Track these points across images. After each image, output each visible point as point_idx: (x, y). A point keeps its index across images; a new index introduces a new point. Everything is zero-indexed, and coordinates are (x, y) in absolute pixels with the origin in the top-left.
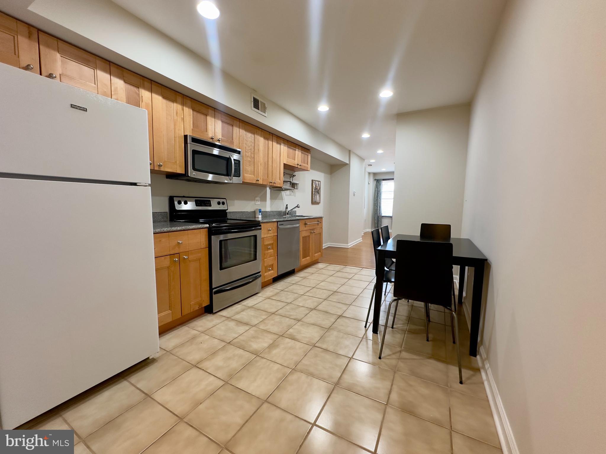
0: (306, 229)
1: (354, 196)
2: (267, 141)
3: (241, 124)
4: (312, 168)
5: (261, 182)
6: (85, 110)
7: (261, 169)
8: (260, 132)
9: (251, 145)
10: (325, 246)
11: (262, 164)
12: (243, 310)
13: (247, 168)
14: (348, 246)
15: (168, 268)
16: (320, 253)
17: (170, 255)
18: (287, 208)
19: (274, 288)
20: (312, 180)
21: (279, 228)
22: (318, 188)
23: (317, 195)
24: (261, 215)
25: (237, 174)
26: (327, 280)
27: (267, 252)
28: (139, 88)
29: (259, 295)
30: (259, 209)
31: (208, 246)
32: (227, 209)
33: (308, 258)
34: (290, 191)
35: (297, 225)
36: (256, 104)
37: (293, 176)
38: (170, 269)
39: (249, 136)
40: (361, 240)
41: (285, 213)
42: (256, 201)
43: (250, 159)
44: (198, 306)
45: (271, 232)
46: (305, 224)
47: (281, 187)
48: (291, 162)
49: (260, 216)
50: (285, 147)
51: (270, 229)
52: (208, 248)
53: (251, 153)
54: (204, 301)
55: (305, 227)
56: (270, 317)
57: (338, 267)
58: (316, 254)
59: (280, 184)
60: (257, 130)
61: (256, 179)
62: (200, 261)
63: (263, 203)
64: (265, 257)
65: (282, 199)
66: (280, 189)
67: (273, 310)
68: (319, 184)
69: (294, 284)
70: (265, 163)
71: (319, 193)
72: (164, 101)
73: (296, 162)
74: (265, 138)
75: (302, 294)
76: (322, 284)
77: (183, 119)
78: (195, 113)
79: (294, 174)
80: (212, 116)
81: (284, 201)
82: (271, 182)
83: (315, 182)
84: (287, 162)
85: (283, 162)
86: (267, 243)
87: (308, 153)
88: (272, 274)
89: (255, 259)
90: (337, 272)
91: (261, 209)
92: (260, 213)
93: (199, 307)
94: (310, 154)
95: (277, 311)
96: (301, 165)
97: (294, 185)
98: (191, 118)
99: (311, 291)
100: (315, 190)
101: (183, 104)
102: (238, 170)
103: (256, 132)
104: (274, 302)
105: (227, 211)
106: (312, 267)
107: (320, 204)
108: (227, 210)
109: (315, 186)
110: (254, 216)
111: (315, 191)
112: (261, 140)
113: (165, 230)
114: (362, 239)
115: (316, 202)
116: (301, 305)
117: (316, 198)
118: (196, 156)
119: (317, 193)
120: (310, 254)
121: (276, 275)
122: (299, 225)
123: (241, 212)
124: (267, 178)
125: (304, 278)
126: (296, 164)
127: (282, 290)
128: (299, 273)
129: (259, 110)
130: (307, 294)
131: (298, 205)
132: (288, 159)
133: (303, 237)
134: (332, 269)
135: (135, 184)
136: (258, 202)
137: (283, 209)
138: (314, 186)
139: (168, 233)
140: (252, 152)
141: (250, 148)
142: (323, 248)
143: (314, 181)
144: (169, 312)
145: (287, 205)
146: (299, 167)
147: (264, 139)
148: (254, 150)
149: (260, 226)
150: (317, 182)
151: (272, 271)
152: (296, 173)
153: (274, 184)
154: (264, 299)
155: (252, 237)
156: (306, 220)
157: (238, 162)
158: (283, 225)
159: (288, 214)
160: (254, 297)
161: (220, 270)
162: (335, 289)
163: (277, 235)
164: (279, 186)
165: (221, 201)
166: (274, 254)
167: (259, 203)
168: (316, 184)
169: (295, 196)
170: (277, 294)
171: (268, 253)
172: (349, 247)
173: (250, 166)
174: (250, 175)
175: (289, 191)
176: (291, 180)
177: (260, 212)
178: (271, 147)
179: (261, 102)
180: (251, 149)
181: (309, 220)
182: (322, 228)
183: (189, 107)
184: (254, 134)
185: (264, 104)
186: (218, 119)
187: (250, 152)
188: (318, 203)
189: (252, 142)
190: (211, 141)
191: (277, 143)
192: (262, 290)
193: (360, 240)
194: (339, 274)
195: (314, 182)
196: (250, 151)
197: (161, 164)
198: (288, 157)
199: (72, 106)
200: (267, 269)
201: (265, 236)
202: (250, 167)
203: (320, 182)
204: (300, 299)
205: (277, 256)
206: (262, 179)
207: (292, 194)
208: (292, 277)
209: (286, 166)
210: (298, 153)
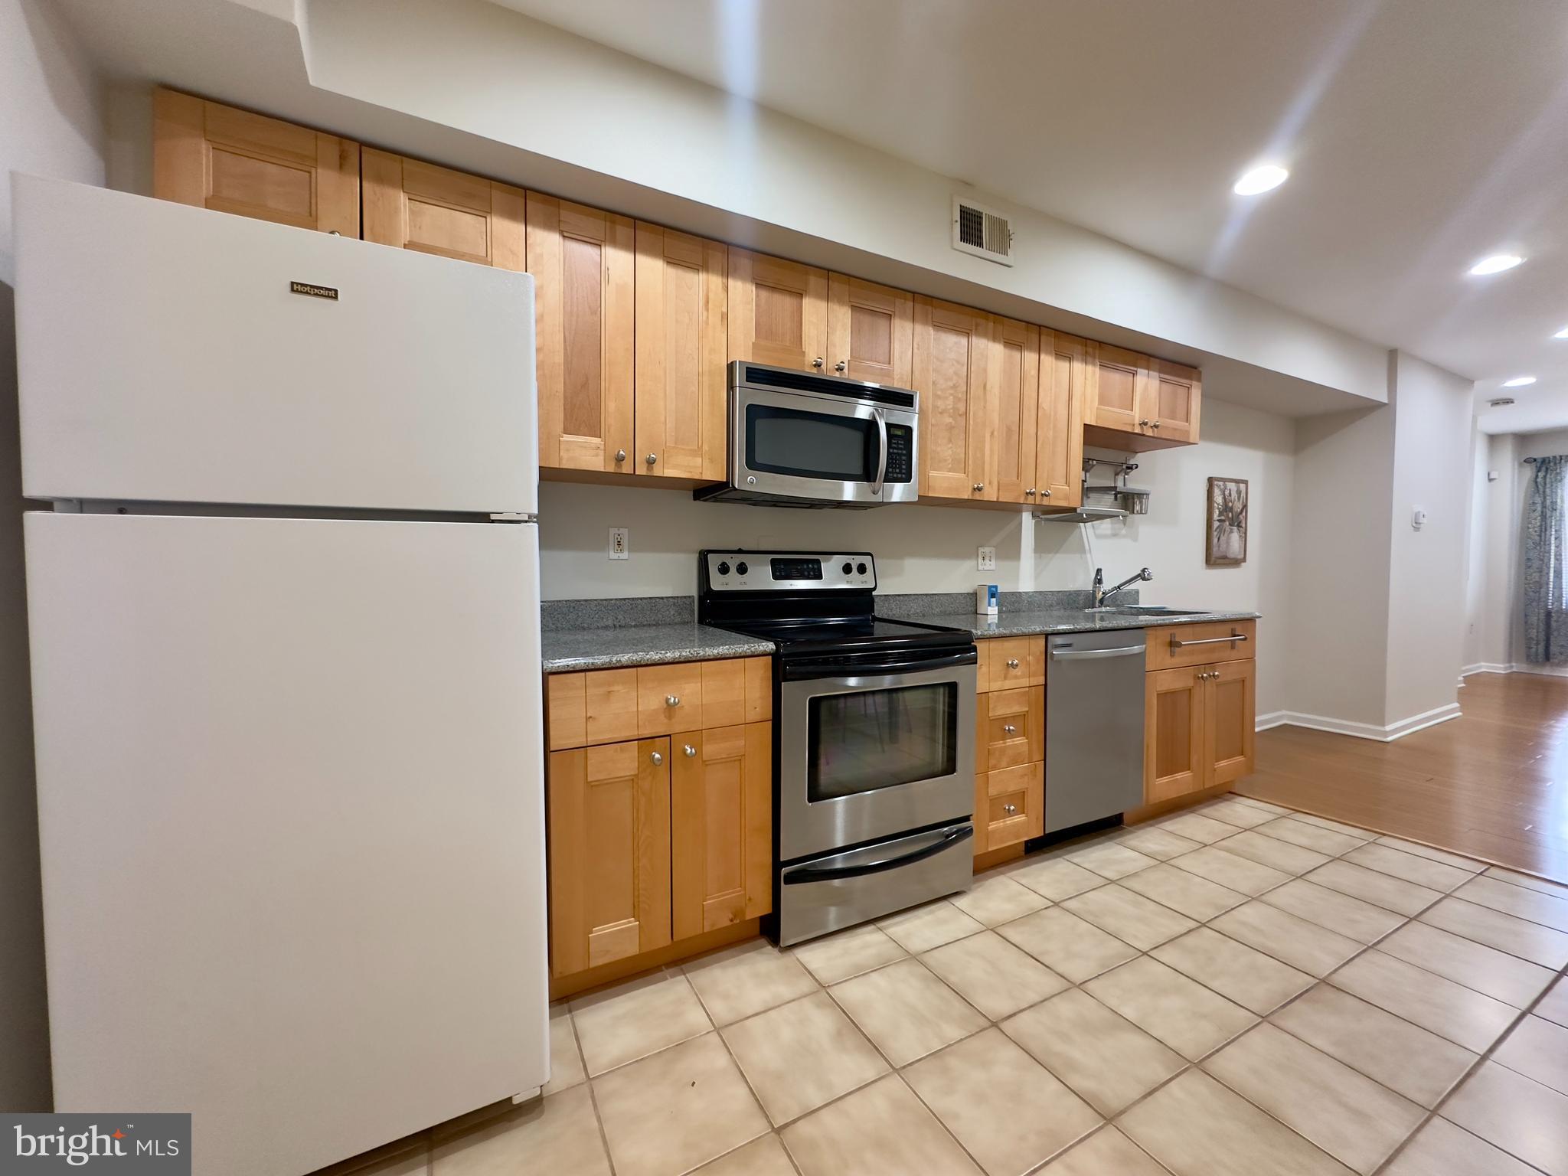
0: (1177, 661)
1: (1417, 529)
2: (1017, 355)
3: (918, 307)
4: (1205, 435)
5: (990, 494)
6: (332, 294)
7: (992, 453)
8: (991, 324)
9: (956, 373)
10: (1264, 720)
11: (996, 433)
12: (883, 965)
13: (939, 449)
14: (1386, 734)
15: (633, 780)
16: (1241, 758)
17: (640, 742)
18: (1099, 581)
19: (1023, 881)
20: (1210, 480)
21: (1052, 659)
22: (1238, 506)
23: (1231, 531)
24: (997, 605)
25: (900, 472)
26: (1272, 898)
27: (999, 744)
28: (600, 246)
29: (961, 902)
30: (990, 587)
31: (770, 715)
32: (873, 587)
33: (1180, 776)
34: (1112, 523)
35: (1136, 649)
36: (971, 228)
37: (1128, 468)
38: (638, 783)
39: (953, 344)
40: (1453, 711)
41: (1090, 600)
42: (980, 560)
43: (951, 420)
44: (731, 916)
45: (1018, 672)
46: (1173, 644)
47: (1074, 510)
48: (1115, 418)
49: (993, 611)
50: (1090, 368)
51: (1015, 662)
52: (770, 722)
53: (957, 399)
54: (750, 899)
55: (1172, 655)
56: (975, 1044)
57: (1335, 835)
58: (1223, 763)
59: (1067, 498)
60: (980, 321)
61: (970, 484)
62: (743, 764)
63: (1008, 564)
64: (992, 762)
65: (1081, 550)
66: (1069, 516)
67: (996, 1004)
68: (1239, 492)
69: (1112, 882)
70: (1009, 429)
71: (1239, 526)
72: (672, 272)
73: (1137, 416)
74: (1009, 344)
75: (1145, 947)
76: (1250, 913)
77: (725, 317)
78: (764, 294)
79: (1132, 462)
80: (818, 296)
81: (1088, 555)
82: (1031, 494)
83: (1221, 483)
84: (1098, 417)
85: (1082, 418)
86: (999, 710)
87: (1190, 378)
88: (1022, 825)
89: (950, 767)
90: (1334, 859)
91: (996, 587)
92: (994, 600)
93: (731, 920)
94: (1199, 380)
95: (1010, 1016)
96: (1156, 426)
97: (1129, 501)
98: (752, 310)
99: (1189, 940)
100: (1220, 514)
101: (727, 273)
102: (904, 458)
103: (977, 325)
104: (1010, 960)
105: (874, 593)
106: (1206, 811)
107: (1243, 564)
108: (875, 589)
109: (1224, 498)
110: (973, 609)
111: (1223, 518)
112: (992, 354)
113: (623, 660)
114: (1461, 709)
115: (1225, 557)
116: (1129, 1012)
117: (1228, 543)
118: (760, 424)
119: (1230, 525)
120: (1194, 758)
121: (1037, 833)
122: (1144, 646)
123: (926, 595)
124: (1015, 478)
125: (1164, 861)
126: (1137, 422)
127: (1056, 904)
128: (1140, 833)
129: (980, 244)
130: (1168, 955)
131: (1144, 570)
132: (1103, 407)
133: (1162, 696)
134: (1304, 841)
135: (483, 517)
136: (987, 561)
137: (1083, 582)
138: (1218, 499)
139: (635, 669)
140: (960, 396)
141: (951, 384)
142: (1257, 730)
143: (1216, 482)
144: (630, 922)
145: (1099, 571)
146: (1149, 433)
147: (1005, 346)
148: (968, 388)
149: (975, 649)
150: (1232, 486)
151: (1021, 818)
152: (1140, 459)
153: (1042, 500)
154: (976, 927)
155: (941, 690)
156: (1177, 631)
157: (903, 431)
158: (1069, 645)
159: (1101, 601)
160: (941, 911)
161: (810, 801)
162: (1324, 964)
163: (1044, 683)
164: (1063, 504)
165: (855, 561)
166: (1030, 750)
167: (991, 565)
168: (1227, 493)
169: (1135, 539)
170: (1030, 916)
171: (1003, 750)
172: (1390, 739)
173: (950, 441)
174: (950, 474)
175: (1108, 520)
176: (1120, 484)
177: (993, 595)
178: (1034, 372)
179: (991, 218)
180: (955, 387)
181: (1188, 630)
182: (1251, 659)
183: (743, 279)
184: (968, 335)
185: (1003, 224)
186: (841, 302)
187: (951, 397)
188: (1236, 562)
189: (958, 362)
190: (813, 372)
191: (1059, 355)
192: (974, 883)
193: (1449, 710)
194: (1344, 876)
195: (1219, 486)
196: (951, 394)
197: (653, 456)
198: (1103, 400)
199: (297, 288)
200: (999, 807)
201: (995, 686)
202: (950, 445)
203: (1246, 482)
204: (1126, 977)
205: (1045, 760)
206: (995, 484)
207: (1124, 532)
208: (1108, 844)
209: (1092, 434)
210: (1147, 384)
